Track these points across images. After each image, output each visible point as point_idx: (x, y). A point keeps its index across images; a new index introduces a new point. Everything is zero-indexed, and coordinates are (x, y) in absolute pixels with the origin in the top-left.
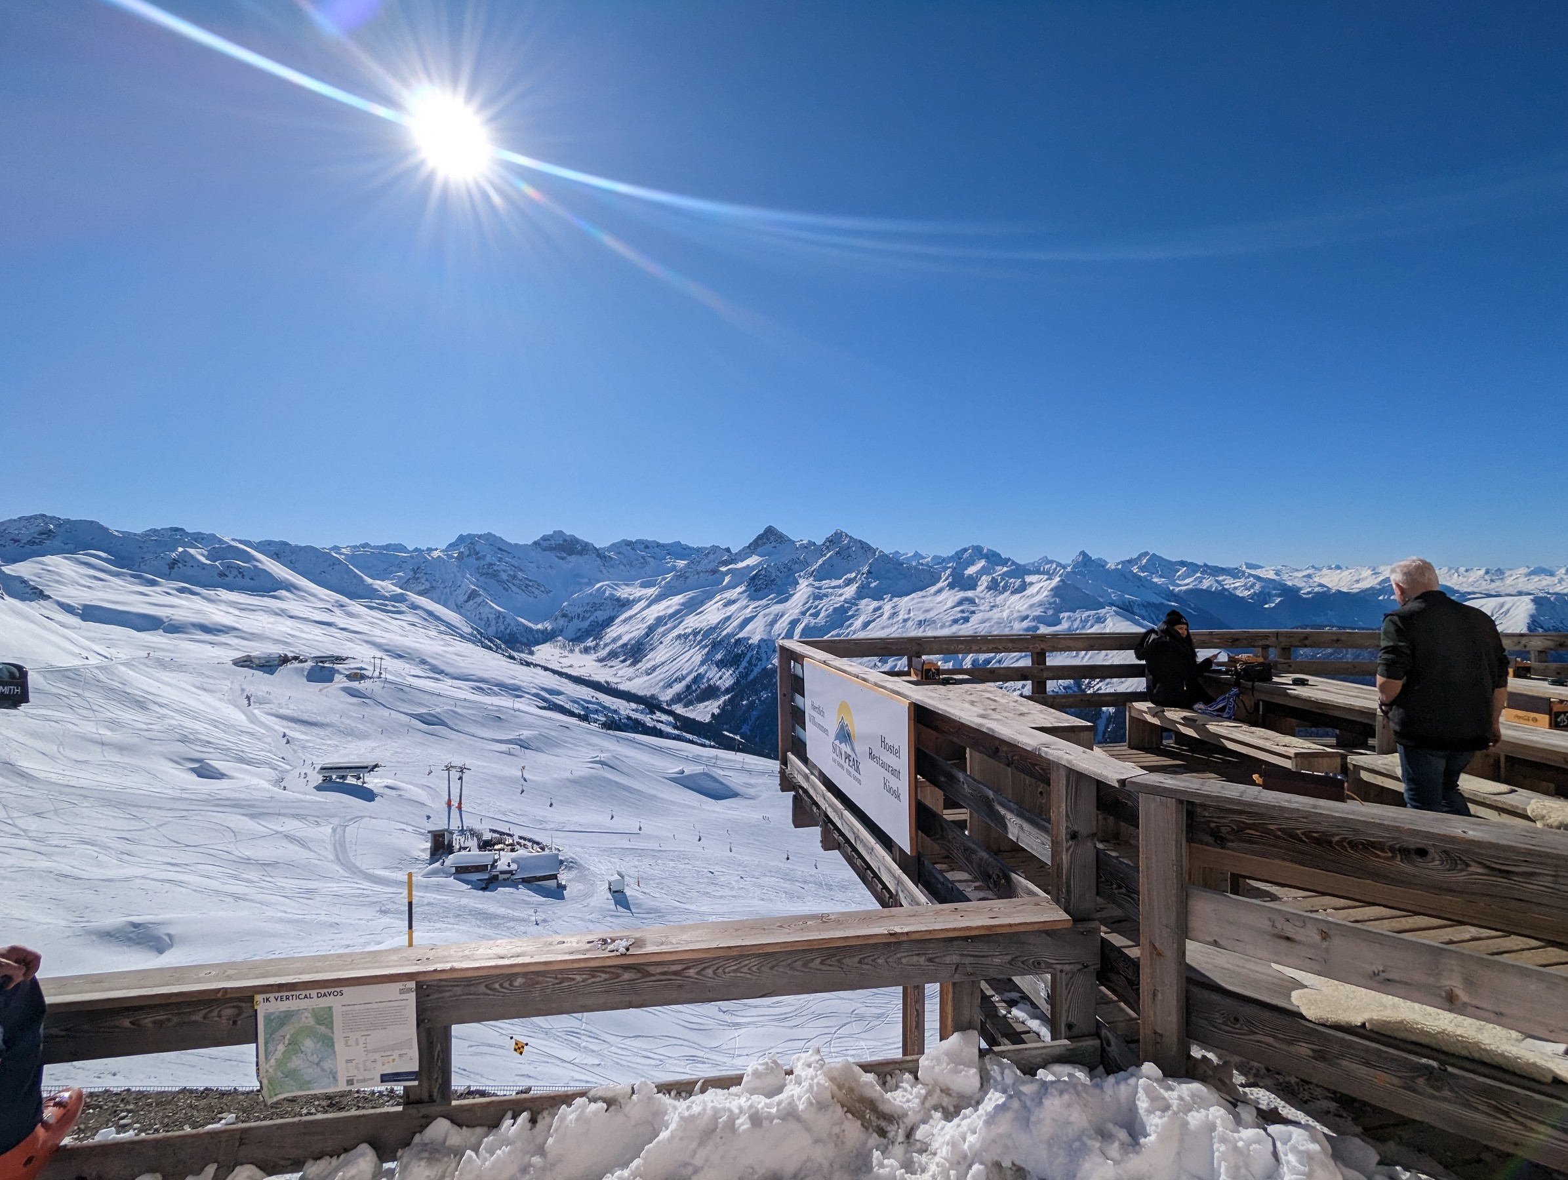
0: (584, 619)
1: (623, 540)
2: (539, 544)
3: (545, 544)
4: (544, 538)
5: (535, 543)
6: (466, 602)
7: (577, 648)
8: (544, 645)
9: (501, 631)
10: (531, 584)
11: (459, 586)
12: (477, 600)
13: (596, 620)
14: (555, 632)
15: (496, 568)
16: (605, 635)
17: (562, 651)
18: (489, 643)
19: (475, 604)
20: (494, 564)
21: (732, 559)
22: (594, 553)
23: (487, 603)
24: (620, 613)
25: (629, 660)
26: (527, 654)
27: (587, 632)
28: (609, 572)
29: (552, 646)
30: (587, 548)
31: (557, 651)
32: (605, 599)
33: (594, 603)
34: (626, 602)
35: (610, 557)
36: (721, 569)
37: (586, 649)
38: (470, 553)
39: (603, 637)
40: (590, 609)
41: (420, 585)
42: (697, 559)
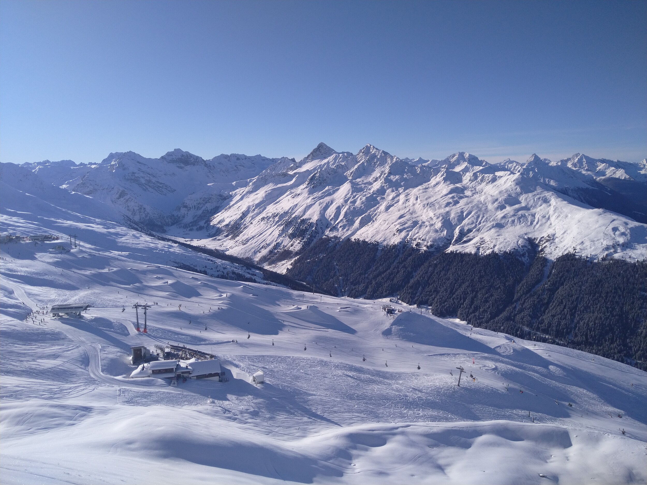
0: (198, 208)
1: (222, 155)
2: (165, 159)
3: (169, 158)
4: (169, 154)
5: (162, 157)
6: (118, 199)
7: (195, 228)
8: (173, 226)
9: (143, 218)
10: (161, 186)
11: (113, 188)
12: (127, 197)
13: (206, 209)
14: (179, 217)
15: (136, 175)
16: (213, 219)
17: (185, 230)
18: (136, 226)
19: (125, 200)
20: (135, 173)
21: (297, 166)
22: (202, 164)
23: (132, 199)
24: (222, 204)
25: (231, 235)
26: (162, 233)
27: (201, 217)
28: (214, 177)
29: (178, 227)
30: (197, 160)
31: (181, 230)
32: (212, 195)
33: (204, 198)
34: (226, 196)
35: (214, 166)
36: (289, 173)
37: (201, 228)
38: (119, 165)
39: (212, 221)
40: (203, 202)
41: (87, 187)
42: (273, 167)
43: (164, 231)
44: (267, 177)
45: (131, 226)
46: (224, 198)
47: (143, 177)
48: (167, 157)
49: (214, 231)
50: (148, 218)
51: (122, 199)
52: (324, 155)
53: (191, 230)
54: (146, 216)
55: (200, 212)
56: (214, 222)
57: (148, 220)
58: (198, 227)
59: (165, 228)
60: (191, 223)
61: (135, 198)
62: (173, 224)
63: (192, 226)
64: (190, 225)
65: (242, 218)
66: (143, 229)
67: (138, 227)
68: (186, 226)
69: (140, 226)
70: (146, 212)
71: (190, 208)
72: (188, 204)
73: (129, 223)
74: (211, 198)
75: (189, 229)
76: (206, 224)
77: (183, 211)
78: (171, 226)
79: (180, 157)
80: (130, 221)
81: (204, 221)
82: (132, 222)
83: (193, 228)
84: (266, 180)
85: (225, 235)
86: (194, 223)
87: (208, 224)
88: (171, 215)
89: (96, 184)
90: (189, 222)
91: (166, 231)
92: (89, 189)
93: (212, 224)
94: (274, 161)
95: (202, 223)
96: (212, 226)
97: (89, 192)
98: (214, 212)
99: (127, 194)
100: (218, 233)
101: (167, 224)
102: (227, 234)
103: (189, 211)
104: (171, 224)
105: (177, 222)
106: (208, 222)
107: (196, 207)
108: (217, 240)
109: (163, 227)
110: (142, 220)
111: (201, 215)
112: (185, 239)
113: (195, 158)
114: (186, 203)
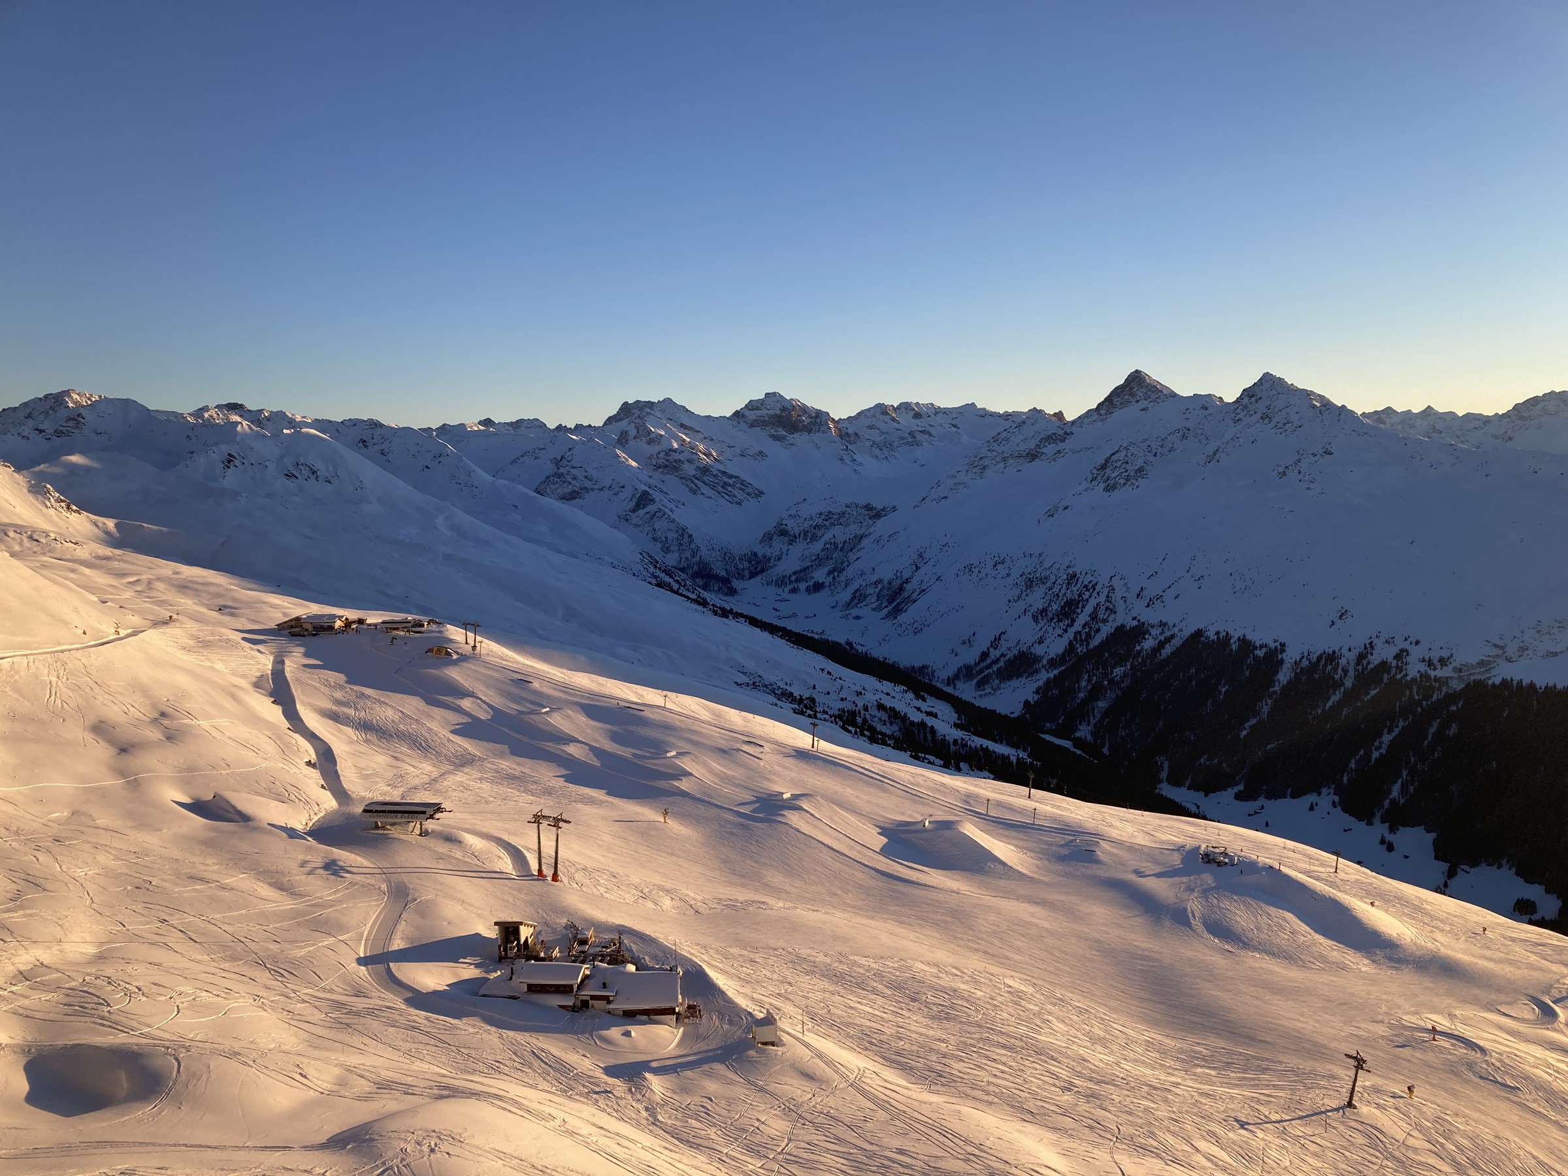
0: (814, 538)
1: (879, 406)
2: (743, 416)
3: (752, 415)
4: (752, 406)
5: (737, 414)
6: (634, 511)
7: (803, 586)
8: (753, 580)
9: (687, 559)
10: (731, 481)
11: (623, 487)
12: (651, 508)
13: (833, 541)
14: (769, 559)
15: (677, 456)
16: (848, 566)
17: (780, 591)
18: (667, 579)
19: (648, 516)
20: (675, 451)
21: (1066, 433)
22: (830, 428)
23: (664, 514)
24: (872, 530)
25: (886, 607)
26: (726, 595)
27: (819, 561)
28: (855, 460)
29: (765, 583)
30: (818, 420)
31: (772, 591)
32: (847, 507)
33: (830, 512)
34: (882, 510)
35: (856, 434)
36: (1045, 450)
37: (817, 587)
38: (638, 432)
39: (844, 569)
40: (825, 522)
41: (566, 484)
42: (1004, 434)
43: (732, 592)
44: (986, 462)
45: (656, 577)
46: (877, 515)
47: (690, 461)
48: (747, 413)
49: (846, 595)
50: (697, 559)
51: (641, 512)
52: (1143, 404)
53: (794, 591)
54: (694, 554)
55: (817, 547)
56: (849, 572)
57: (698, 564)
58: (812, 583)
59: (735, 583)
60: (794, 573)
61: (672, 511)
62: (753, 575)
63: (797, 580)
64: (793, 578)
65: (916, 566)
66: (684, 586)
67: (671, 580)
68: (781, 582)
69: (677, 578)
70: (693, 546)
71: (795, 537)
72: (789, 528)
73: (652, 569)
74: (844, 513)
75: (790, 587)
76: (830, 578)
77: (778, 544)
78: (750, 578)
79: (778, 412)
80: (656, 567)
81: (826, 570)
82: (660, 568)
83: (800, 585)
84: (984, 468)
85: (874, 606)
86: (801, 574)
87: (834, 578)
88: (750, 553)
89: (586, 477)
90: (791, 572)
91: (735, 591)
92: (570, 487)
93: (843, 578)
94: (1008, 419)
95: (820, 575)
96: (843, 584)
97: (570, 494)
98: (851, 550)
99: (653, 501)
100: (856, 601)
101: (739, 574)
102: (877, 603)
103: (791, 544)
104: (748, 576)
105: (763, 571)
106: (836, 574)
107: (810, 535)
108: (854, 618)
109: (730, 583)
110: (684, 564)
111: (818, 555)
112: (778, 613)
113: (814, 415)
114: (786, 525)
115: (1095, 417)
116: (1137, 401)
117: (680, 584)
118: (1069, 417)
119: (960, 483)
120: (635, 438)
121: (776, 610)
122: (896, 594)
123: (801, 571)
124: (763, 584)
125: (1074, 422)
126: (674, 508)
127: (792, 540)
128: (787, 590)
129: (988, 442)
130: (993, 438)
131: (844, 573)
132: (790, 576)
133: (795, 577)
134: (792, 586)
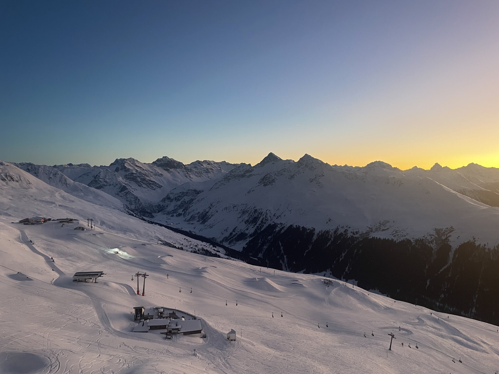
1: (197, 161)
3: (159, 163)
4: (158, 160)
5: (154, 162)
6: (120, 192)
7: (175, 215)
8: (159, 213)
9: (137, 207)
10: (152, 183)
11: (117, 185)
12: (126, 191)
13: (184, 201)
14: (164, 207)
15: (135, 175)
16: (189, 208)
17: (168, 216)
18: (132, 213)
19: (125, 193)
20: (134, 173)
21: (252, 170)
22: (183, 167)
23: (131, 193)
24: (196, 197)
25: (201, 220)
26: (151, 218)
27: (180, 207)
28: (190, 177)
29: (163, 214)
30: (179, 165)
31: (165, 216)
32: (188, 190)
33: (183, 192)
34: (199, 191)
35: (191, 169)
36: (246, 175)
37: (180, 215)
38: (122, 168)
39: (188, 209)
40: (182, 195)
41: (98, 184)
42: (234, 170)
43: (153, 217)
44: (230, 178)
45: (129, 212)
46: (198, 193)
47: (139, 177)
48: (157, 162)
49: (189, 217)
50: (141, 207)
51: (123, 192)
52: (273, 162)
53: (172, 216)
54: (140, 205)
55: (179, 203)
56: (190, 210)
57: (141, 208)
58: (178, 214)
59: (153, 214)
60: (172, 211)
61: (133, 192)
62: (159, 212)
63: (173, 213)
64: (172, 212)
65: (210, 208)
66: (137, 215)
67: (133, 213)
68: (168, 213)
69: (135, 212)
70: (140, 203)
71: (172, 199)
72: (171, 197)
73: (127, 210)
74: (188, 192)
76: (184, 212)
77: (167, 202)
78: (158, 212)
79: (167, 162)
80: (128, 209)
81: (182, 210)
82: (130, 210)
83: (174, 214)
84: (229, 179)
85: (197, 220)
86: (175, 211)
87: (185, 212)
88: (158, 205)
89: (105, 181)
90: (171, 210)
91: (153, 216)
92: (99, 184)
93: (187, 212)
94: (235, 166)
95: (180, 211)
96: (188, 214)
97: (99, 187)
98: (190, 203)
99: (127, 189)
100: (192, 219)
101: (154, 211)
102: (198, 219)
103: (171, 202)
104: (157, 212)
105: (162, 210)
106: (185, 211)
107: (177, 199)
108: (191, 224)
109: (152, 214)
110: (137, 208)
111: (180, 205)
112: (167, 223)
113: (178, 163)
114: (170, 196)
115: (260, 165)
116: (271, 161)
117: (136, 214)
118: (252, 165)
119: (222, 184)
120: (121, 169)
121: (167, 222)
122: (204, 216)
123: (174, 210)
124: (162, 214)
125: (254, 167)
126: (133, 191)
127: (172, 201)
128: (170, 216)
129: (230, 172)
130: (231, 171)
131: (188, 210)
132: (171, 212)
133: (173, 212)
134: (171, 215)
